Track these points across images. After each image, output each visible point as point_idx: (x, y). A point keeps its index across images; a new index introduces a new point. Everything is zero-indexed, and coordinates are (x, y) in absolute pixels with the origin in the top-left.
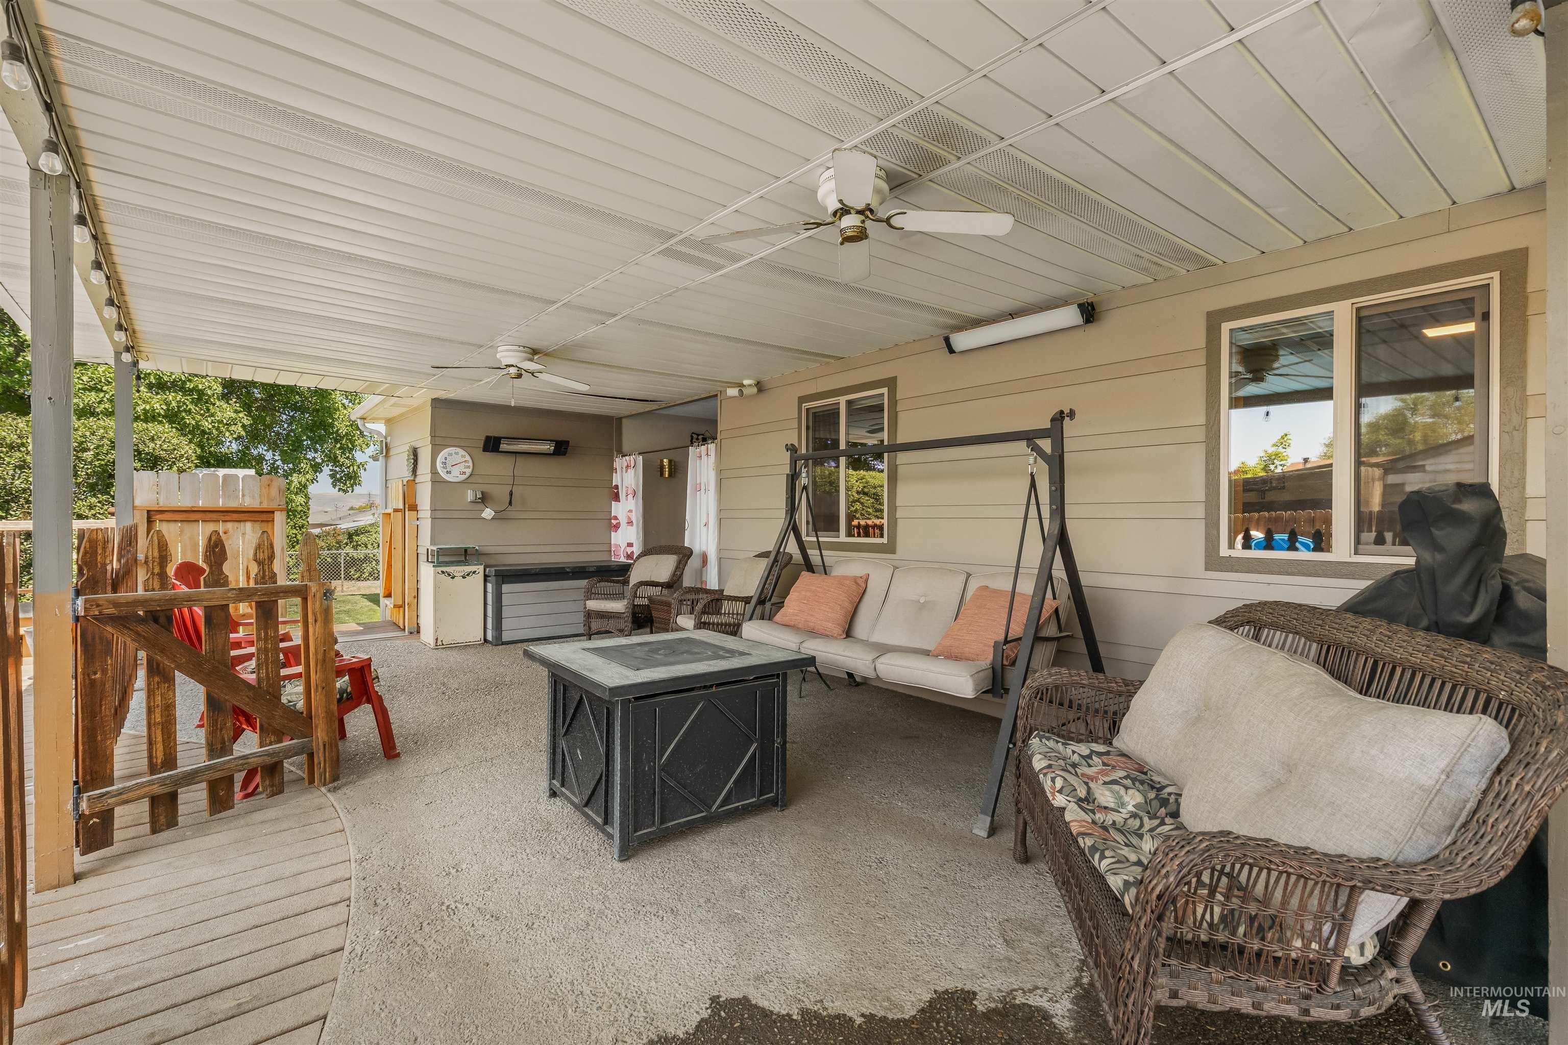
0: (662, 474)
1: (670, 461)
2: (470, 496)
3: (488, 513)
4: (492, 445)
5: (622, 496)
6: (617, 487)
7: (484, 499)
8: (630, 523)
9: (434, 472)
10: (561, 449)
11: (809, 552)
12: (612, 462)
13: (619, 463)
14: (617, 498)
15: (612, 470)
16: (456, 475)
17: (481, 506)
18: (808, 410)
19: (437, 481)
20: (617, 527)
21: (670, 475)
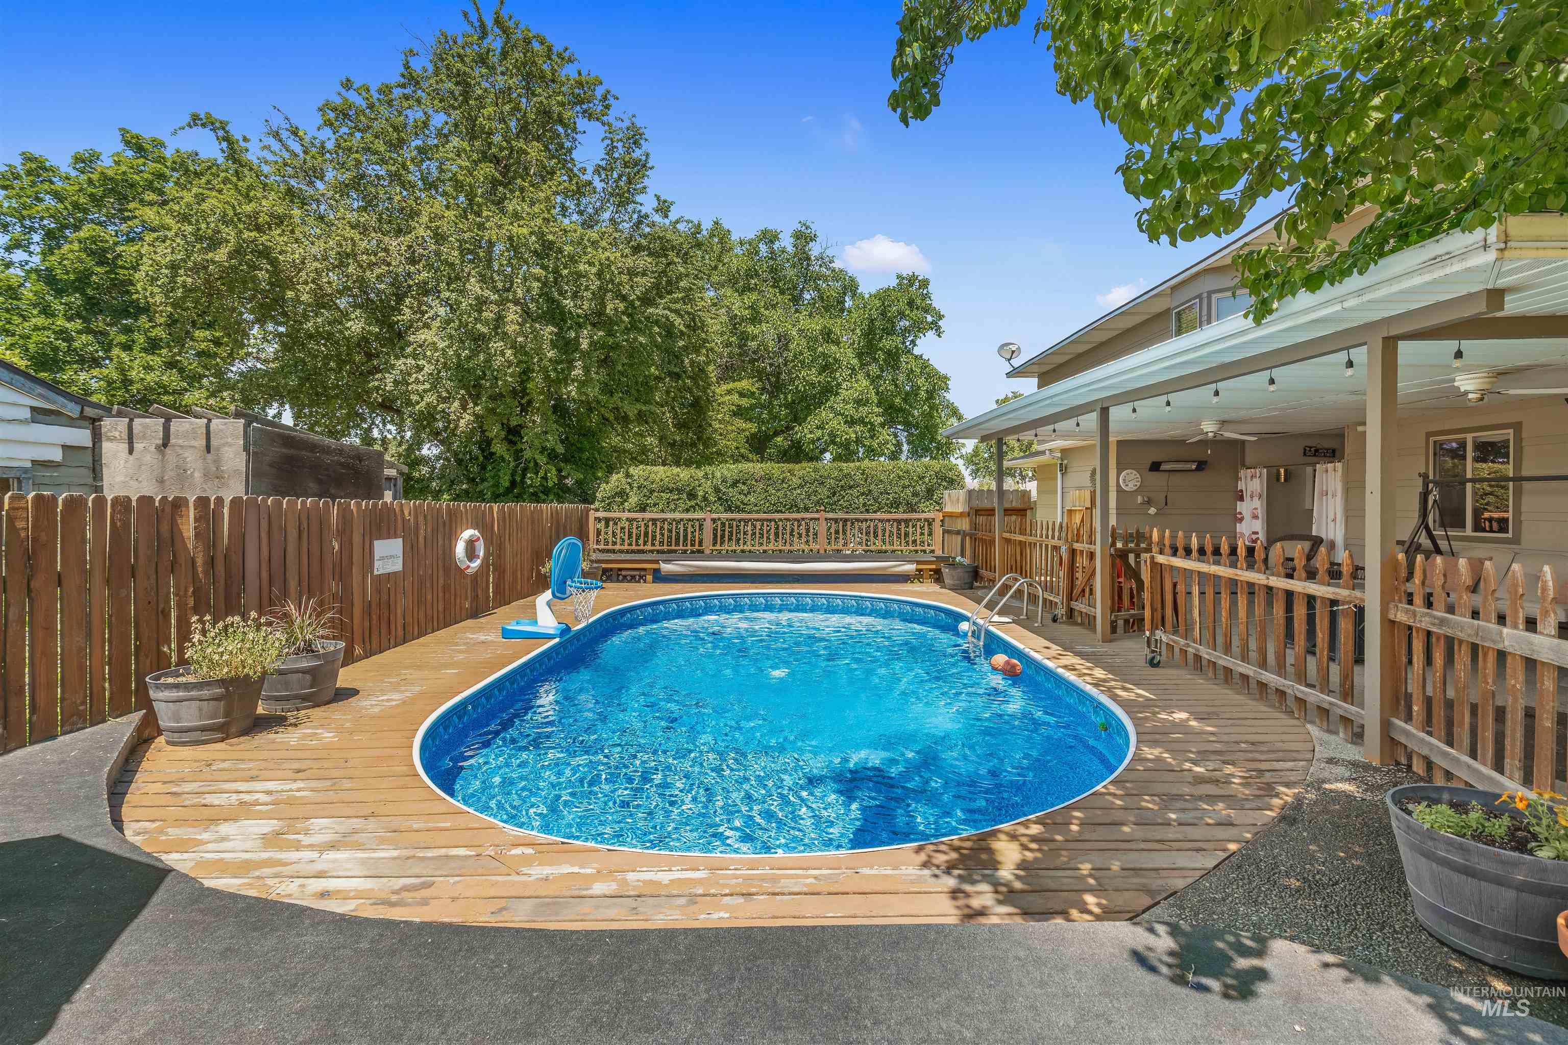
0: (1278, 479)
1: (1286, 471)
2: (1140, 499)
3: (1152, 511)
4: (1155, 467)
5: (1247, 498)
6: (1241, 491)
7: (1149, 502)
8: (1255, 517)
9: (1118, 485)
10: (1201, 466)
11: (1439, 542)
12: (1236, 473)
13: (1242, 473)
14: (1241, 499)
15: (1238, 479)
16: (1131, 487)
17: (1146, 506)
18: (1435, 442)
19: (1119, 490)
20: (1241, 520)
21: (1286, 480)
